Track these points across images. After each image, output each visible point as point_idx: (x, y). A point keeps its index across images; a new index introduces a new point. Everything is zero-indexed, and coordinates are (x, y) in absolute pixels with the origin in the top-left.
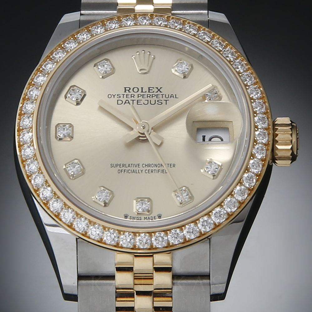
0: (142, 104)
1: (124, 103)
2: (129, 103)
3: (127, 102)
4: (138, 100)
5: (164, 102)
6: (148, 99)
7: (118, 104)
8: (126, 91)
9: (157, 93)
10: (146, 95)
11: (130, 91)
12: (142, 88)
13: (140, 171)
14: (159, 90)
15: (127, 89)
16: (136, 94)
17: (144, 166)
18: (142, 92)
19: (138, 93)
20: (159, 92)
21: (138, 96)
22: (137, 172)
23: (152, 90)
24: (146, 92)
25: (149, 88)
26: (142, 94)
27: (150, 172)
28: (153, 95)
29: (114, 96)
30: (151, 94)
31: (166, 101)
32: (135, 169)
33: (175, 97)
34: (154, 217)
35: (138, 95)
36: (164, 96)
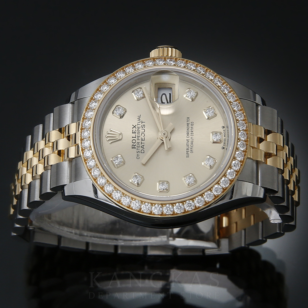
0: (144, 138)
1: (143, 149)
2: (143, 146)
3: (143, 147)
4: (141, 140)
5: (143, 124)
6: (140, 133)
7: (144, 153)
8: (135, 147)
9: (137, 128)
10: (138, 135)
11: (135, 145)
12: (133, 137)
13: (192, 139)
14: (134, 127)
15: (133, 147)
16: (137, 141)
17: (188, 137)
18: (135, 137)
19: (136, 140)
20: (136, 127)
21: (139, 140)
22: (192, 141)
23: (134, 131)
24: (136, 135)
25: (133, 133)
26: (137, 137)
27: (192, 133)
28: (138, 130)
29: (138, 155)
30: (137, 132)
31: (142, 122)
32: (190, 142)
33: (139, 117)
34: (224, 130)
35: (137, 140)
36: (139, 124)
